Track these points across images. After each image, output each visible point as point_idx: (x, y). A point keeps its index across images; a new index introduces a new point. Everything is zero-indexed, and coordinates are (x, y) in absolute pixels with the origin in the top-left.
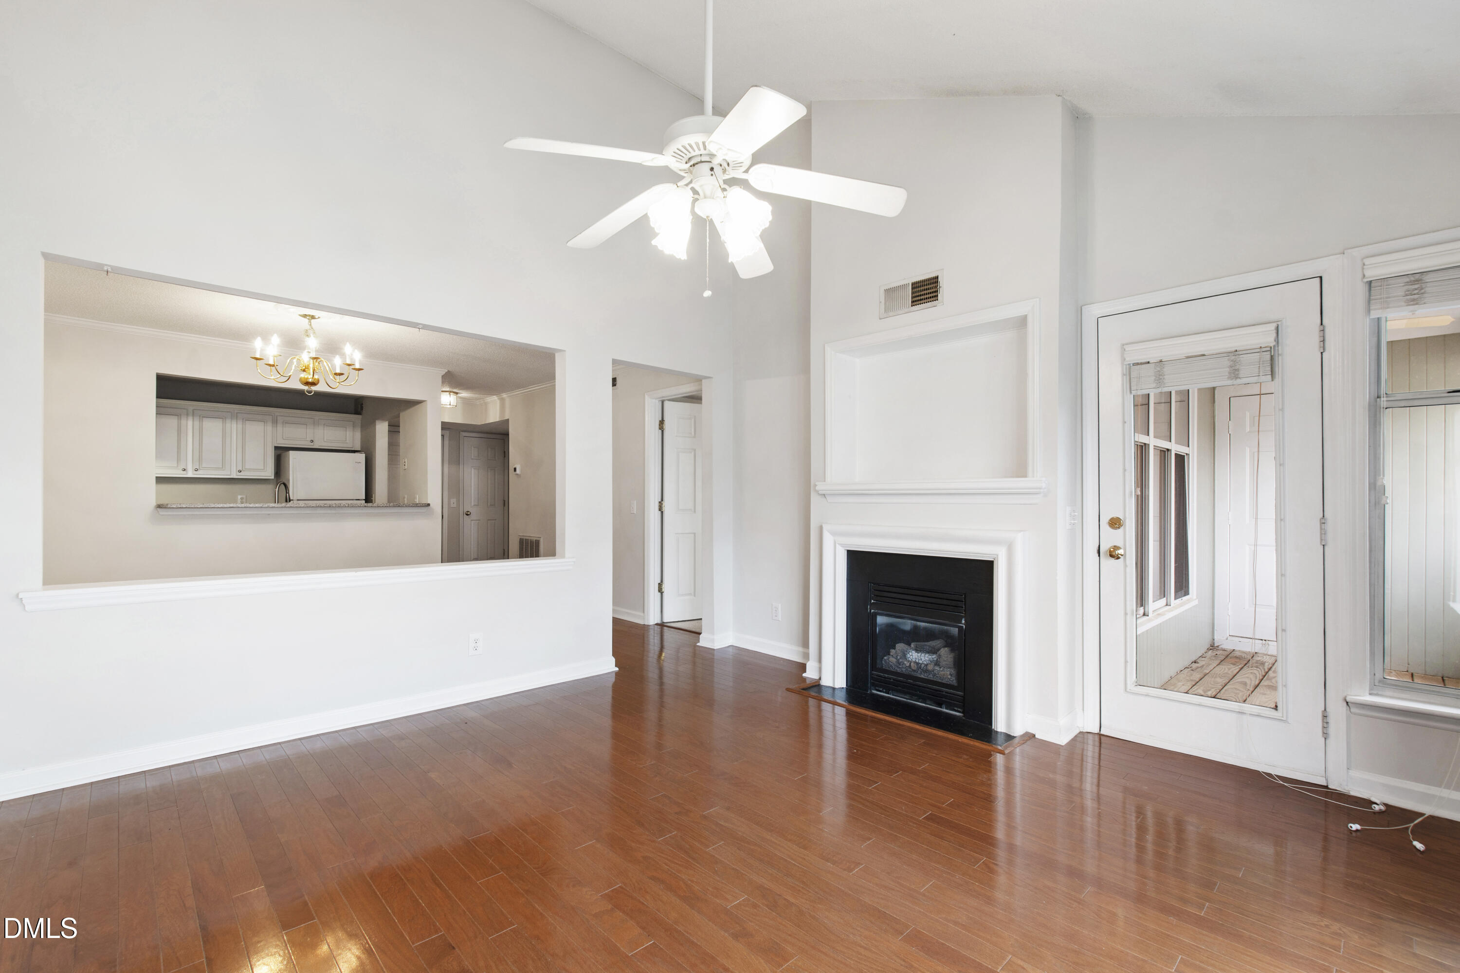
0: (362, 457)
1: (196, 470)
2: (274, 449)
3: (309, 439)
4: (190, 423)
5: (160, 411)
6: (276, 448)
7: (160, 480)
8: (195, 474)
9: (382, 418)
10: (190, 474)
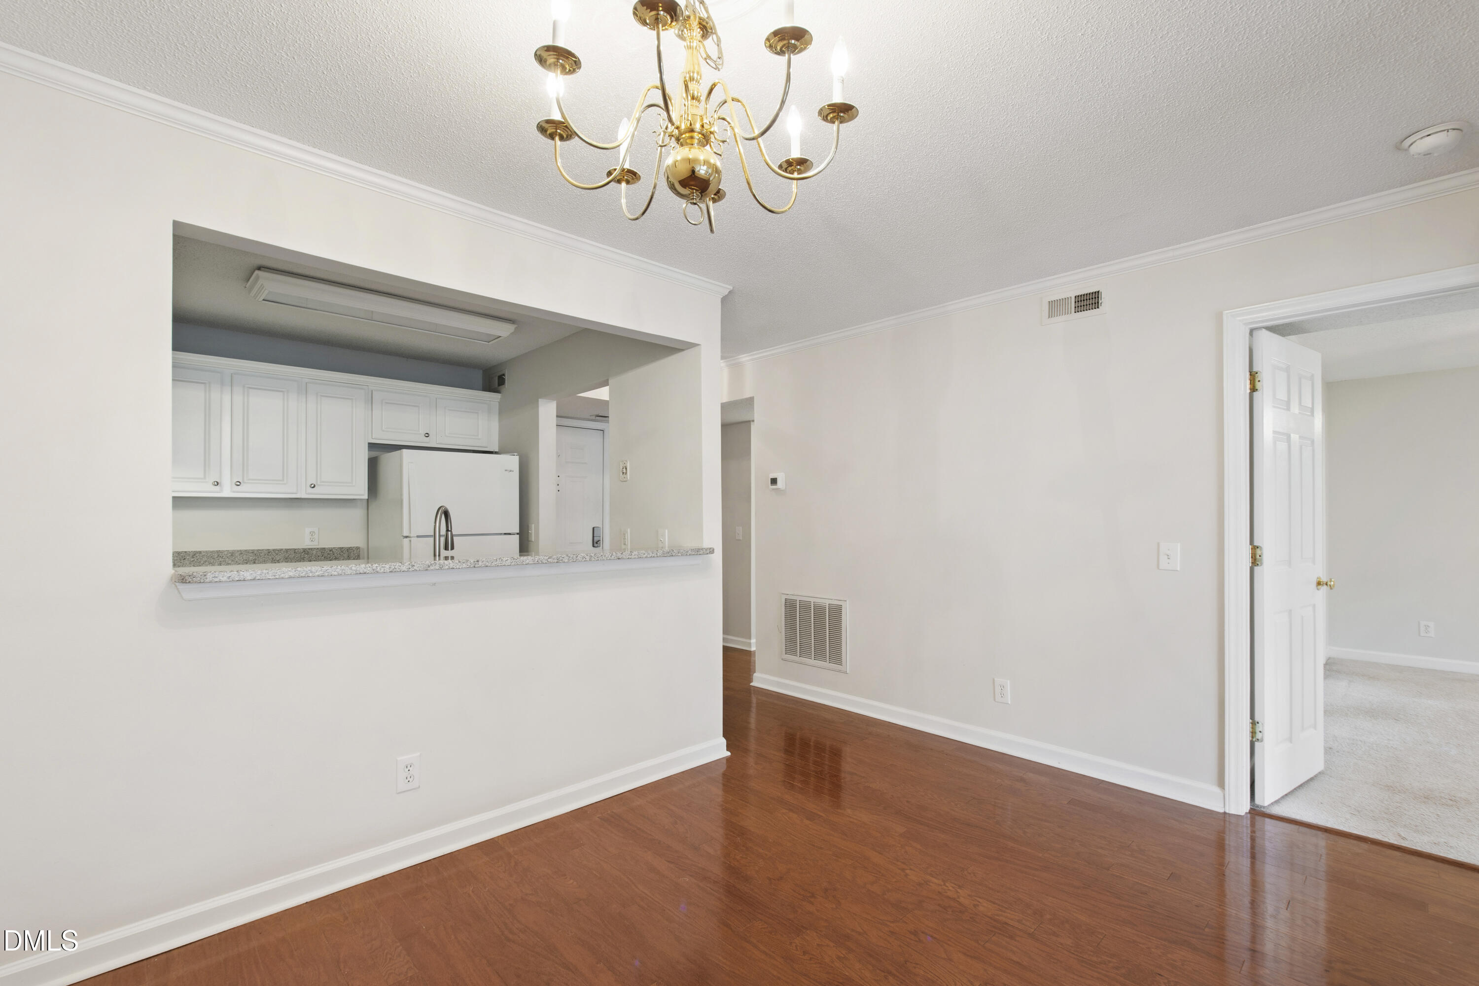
0: (512, 462)
1: (238, 484)
2: (367, 447)
3: (423, 432)
4: (227, 398)
5: (179, 375)
6: (372, 446)
7: (179, 502)
8: (234, 492)
9: (547, 395)
10: (227, 491)
